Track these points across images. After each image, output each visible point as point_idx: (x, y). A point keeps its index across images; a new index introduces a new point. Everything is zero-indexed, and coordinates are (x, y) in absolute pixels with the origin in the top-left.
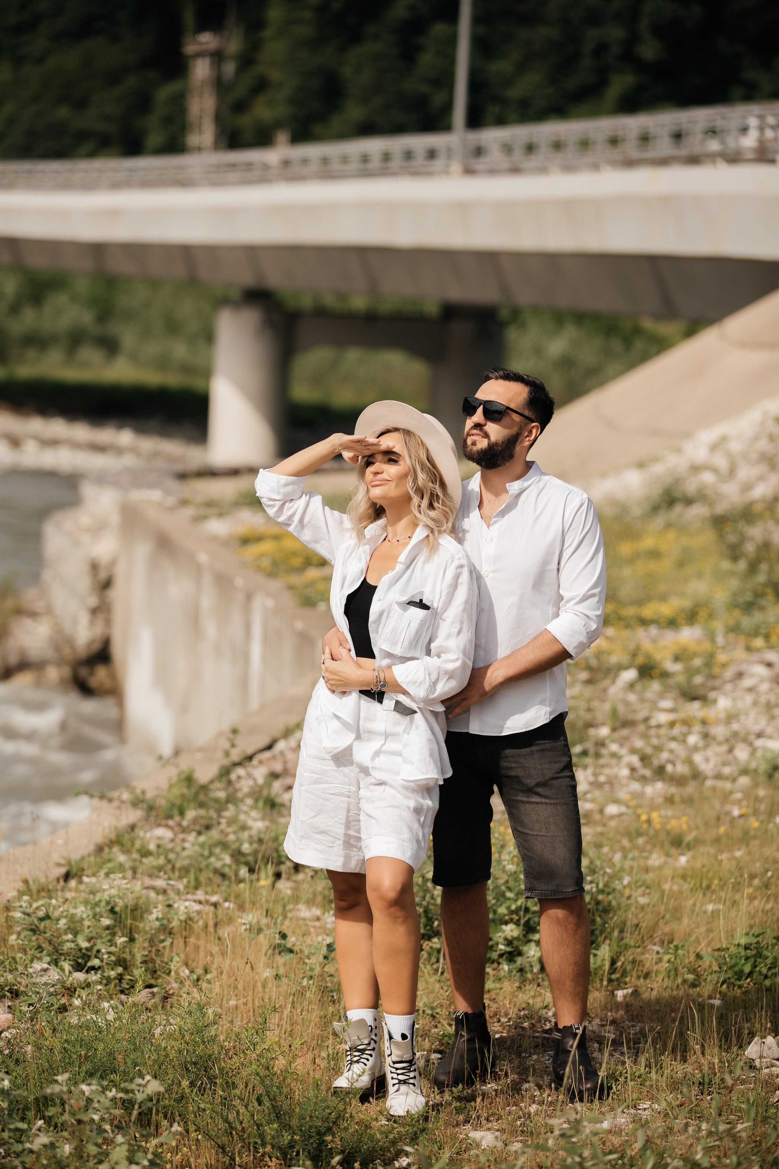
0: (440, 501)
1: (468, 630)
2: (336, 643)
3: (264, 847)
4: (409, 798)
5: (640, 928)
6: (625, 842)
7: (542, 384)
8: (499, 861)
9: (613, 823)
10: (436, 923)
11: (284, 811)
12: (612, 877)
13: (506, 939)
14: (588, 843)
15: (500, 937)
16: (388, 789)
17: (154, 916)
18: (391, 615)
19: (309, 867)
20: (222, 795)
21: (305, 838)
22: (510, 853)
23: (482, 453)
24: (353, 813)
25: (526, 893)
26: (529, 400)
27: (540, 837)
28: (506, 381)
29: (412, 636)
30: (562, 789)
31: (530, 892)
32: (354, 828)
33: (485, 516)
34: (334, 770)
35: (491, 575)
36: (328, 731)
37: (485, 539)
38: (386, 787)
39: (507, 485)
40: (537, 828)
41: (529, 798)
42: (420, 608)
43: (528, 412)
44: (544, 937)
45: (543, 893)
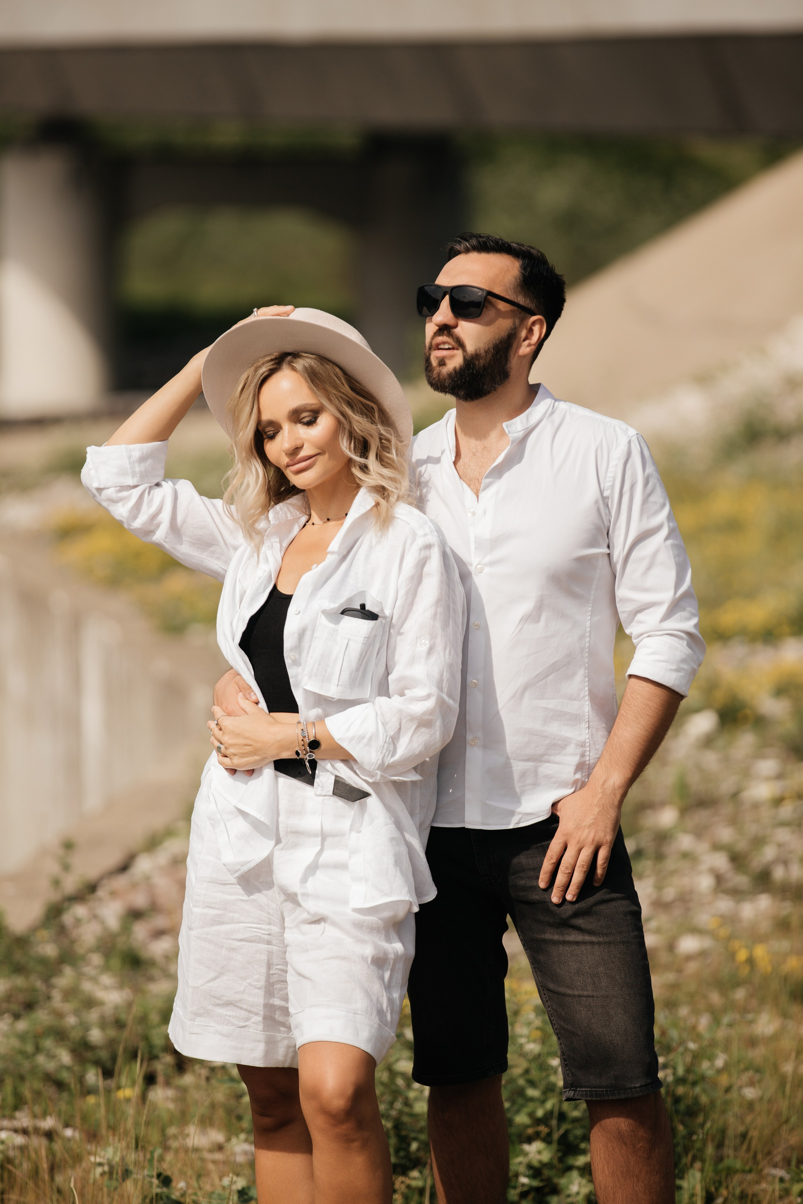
1: (445, 649)
3: (126, 1034)
4: (363, 942)
5: (750, 1140)
6: (715, 998)
7: (543, 255)
9: (692, 967)
10: (414, 1146)
12: (697, 1057)
13: (530, 1166)
15: (520, 1163)
16: (329, 928)
18: (317, 634)
19: (201, 1062)
20: (50, 950)
21: (200, 1015)
22: (529, 1024)
23: (456, 375)
24: (276, 969)
25: (566, 1091)
26: (522, 279)
27: (584, 999)
28: (482, 254)
29: (354, 664)
30: (617, 918)
31: (573, 1089)
32: (279, 993)
33: (468, 476)
34: (242, 900)
35: (487, 570)
36: (229, 836)
37: (471, 512)
38: (326, 925)
39: (504, 425)
40: (579, 984)
41: (563, 935)
42: (363, 618)
43: (523, 299)
44: (595, 1160)
45: (593, 1091)
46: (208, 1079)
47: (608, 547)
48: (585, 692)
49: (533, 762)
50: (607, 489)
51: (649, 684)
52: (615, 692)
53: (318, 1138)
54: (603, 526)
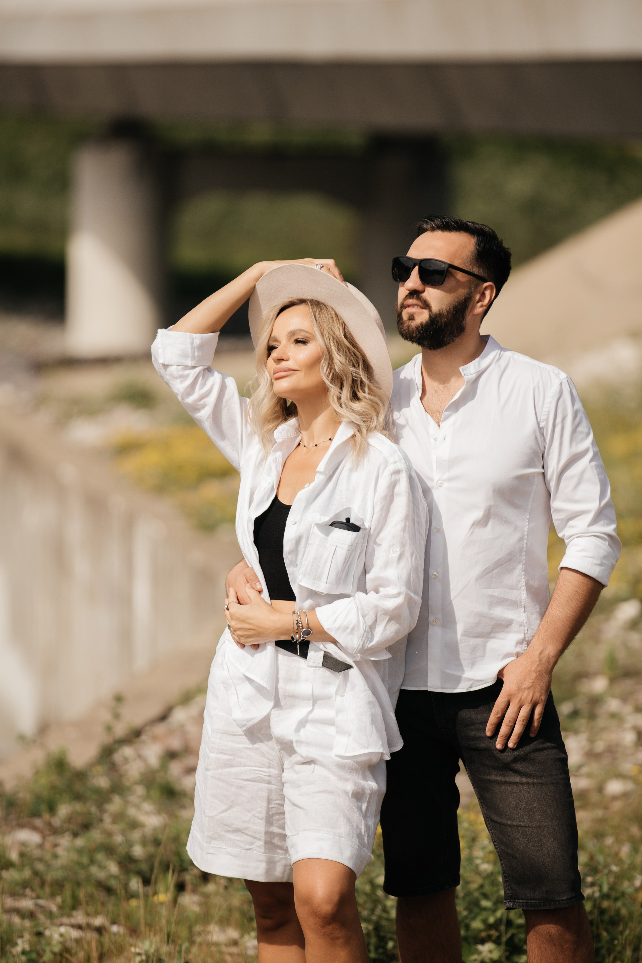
0: (366, 390)
1: (412, 555)
2: (241, 580)
3: (161, 849)
4: (346, 780)
6: (635, 831)
7: (493, 231)
8: (470, 859)
9: (617, 806)
10: (390, 945)
11: (186, 801)
12: (619, 877)
14: (586, 832)
16: (317, 768)
17: (19, 949)
18: (310, 541)
20: (104, 783)
21: (215, 839)
22: (484, 848)
23: (423, 329)
24: (275, 803)
25: (506, 902)
26: (477, 253)
27: (522, 828)
28: (445, 232)
29: (340, 566)
30: (548, 764)
31: (512, 900)
32: (277, 823)
33: (431, 409)
34: (247, 748)
35: (446, 485)
36: (238, 697)
37: (434, 438)
38: (316, 766)
39: (461, 369)
40: (517, 816)
41: (504, 776)
42: (348, 529)
43: (477, 270)
44: (531, 958)
45: (529, 902)
46: (226, 888)
47: (543, 467)
48: (522, 583)
49: (482, 638)
50: (543, 421)
51: (578, 575)
52: (548, 584)
53: (310, 935)
54: (539, 451)
